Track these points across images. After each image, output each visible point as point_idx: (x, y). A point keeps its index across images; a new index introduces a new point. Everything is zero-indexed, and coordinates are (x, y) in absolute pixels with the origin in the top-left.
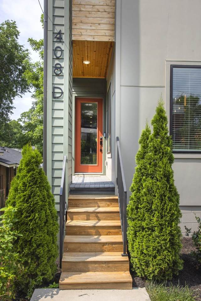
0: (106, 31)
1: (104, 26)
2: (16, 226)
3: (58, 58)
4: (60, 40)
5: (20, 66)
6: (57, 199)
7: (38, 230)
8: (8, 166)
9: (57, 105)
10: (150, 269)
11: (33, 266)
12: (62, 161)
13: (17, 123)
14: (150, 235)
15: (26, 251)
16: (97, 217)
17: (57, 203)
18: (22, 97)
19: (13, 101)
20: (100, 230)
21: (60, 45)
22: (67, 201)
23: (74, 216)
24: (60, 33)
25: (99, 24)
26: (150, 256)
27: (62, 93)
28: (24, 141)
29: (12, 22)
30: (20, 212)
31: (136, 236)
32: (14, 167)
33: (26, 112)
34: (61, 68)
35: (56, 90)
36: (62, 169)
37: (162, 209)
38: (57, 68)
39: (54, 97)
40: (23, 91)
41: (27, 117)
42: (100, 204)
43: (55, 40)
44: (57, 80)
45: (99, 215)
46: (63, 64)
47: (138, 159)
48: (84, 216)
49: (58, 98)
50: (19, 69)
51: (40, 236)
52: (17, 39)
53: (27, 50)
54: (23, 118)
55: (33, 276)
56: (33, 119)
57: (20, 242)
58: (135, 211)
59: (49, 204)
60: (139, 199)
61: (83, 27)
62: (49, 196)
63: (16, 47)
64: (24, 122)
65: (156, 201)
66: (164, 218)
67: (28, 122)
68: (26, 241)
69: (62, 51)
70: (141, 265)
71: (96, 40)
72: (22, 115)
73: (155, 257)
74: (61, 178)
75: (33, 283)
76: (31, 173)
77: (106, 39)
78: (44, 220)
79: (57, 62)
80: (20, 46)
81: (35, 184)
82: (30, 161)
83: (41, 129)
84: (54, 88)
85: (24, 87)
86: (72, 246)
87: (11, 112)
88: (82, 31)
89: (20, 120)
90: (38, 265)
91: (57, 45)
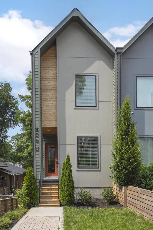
0: (55, 123)
1: (54, 121)
2: (27, 189)
3: (37, 137)
4: (38, 131)
5: (12, 109)
6: (38, 181)
7: (33, 191)
8: (11, 174)
9: (37, 153)
10: (65, 202)
11: (32, 200)
12: (39, 171)
13: (9, 144)
14: (64, 192)
15: (30, 196)
16: (51, 190)
17: (38, 185)
18: (13, 129)
19: (8, 131)
20: (52, 193)
21: (38, 132)
22: (41, 185)
23: (44, 190)
24: (38, 129)
25: (52, 121)
26: (64, 198)
27: (39, 149)
28: (17, 158)
29: (7, 83)
30: (28, 185)
31: (61, 193)
32: (13, 175)
33: (15, 136)
34: (38, 140)
35: (37, 148)
36: (39, 174)
37: (67, 185)
38: (37, 140)
39: (36, 150)
40: (15, 125)
41: (15, 139)
42: (52, 186)
43: (36, 131)
44: (37, 144)
45: (52, 189)
46: (39, 139)
47: (62, 171)
48: (47, 189)
49: (37, 150)
50: (12, 111)
51: (33, 192)
52: (11, 92)
53: (17, 99)
54: (13, 140)
55: (32, 203)
56: (20, 141)
57: (28, 194)
58: (61, 186)
59: (36, 184)
60: (62, 182)
61: (46, 122)
62: (36, 182)
63: (10, 97)
64: (14, 143)
65: (66, 183)
66: (68, 187)
67: (16, 143)
68: (30, 193)
69: (38, 134)
70: (62, 201)
71: (51, 127)
72: (12, 138)
73: (66, 198)
74: (39, 177)
75: (32, 205)
76: (31, 175)
77: (54, 126)
78: (35, 188)
79: (37, 138)
80: (12, 97)
81: (32, 178)
82: (30, 171)
83: (27, 152)
84: (36, 147)
85: (15, 122)
86: (43, 197)
87: (7, 139)
88: (46, 123)
89: (11, 141)
90: (33, 201)
91: (36, 133)
